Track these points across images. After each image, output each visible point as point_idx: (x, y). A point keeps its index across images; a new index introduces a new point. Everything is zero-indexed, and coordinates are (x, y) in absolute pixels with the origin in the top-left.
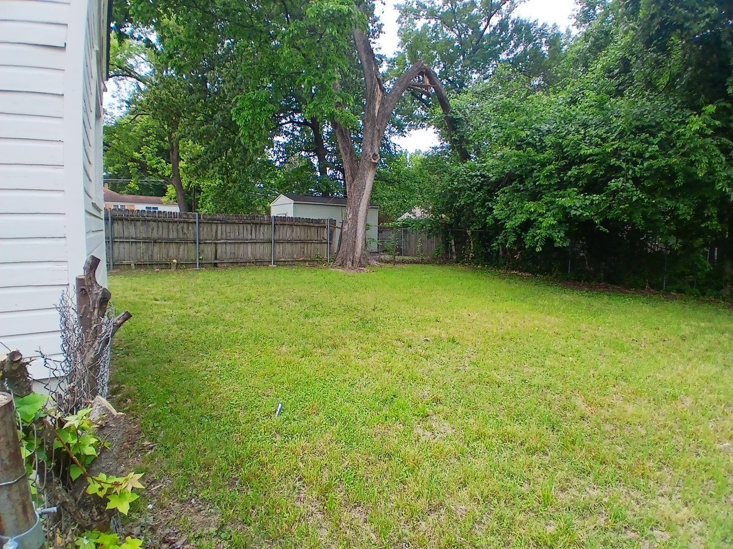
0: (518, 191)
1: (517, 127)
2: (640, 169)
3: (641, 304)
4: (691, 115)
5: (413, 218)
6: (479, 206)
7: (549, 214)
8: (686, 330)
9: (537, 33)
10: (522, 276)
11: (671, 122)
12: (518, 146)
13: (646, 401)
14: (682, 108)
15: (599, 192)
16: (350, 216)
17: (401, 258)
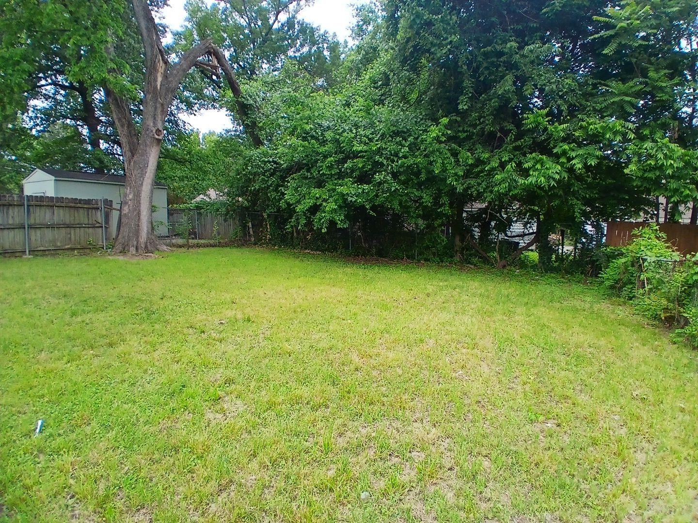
0: (306, 178)
1: (302, 120)
2: (397, 166)
3: (401, 271)
4: (431, 125)
5: (208, 200)
6: (273, 190)
7: (331, 200)
8: (430, 289)
9: (320, 38)
10: (314, 254)
11: (417, 129)
12: (303, 137)
13: (403, 347)
14: (426, 119)
15: (368, 183)
16: (131, 197)
17: (195, 241)
